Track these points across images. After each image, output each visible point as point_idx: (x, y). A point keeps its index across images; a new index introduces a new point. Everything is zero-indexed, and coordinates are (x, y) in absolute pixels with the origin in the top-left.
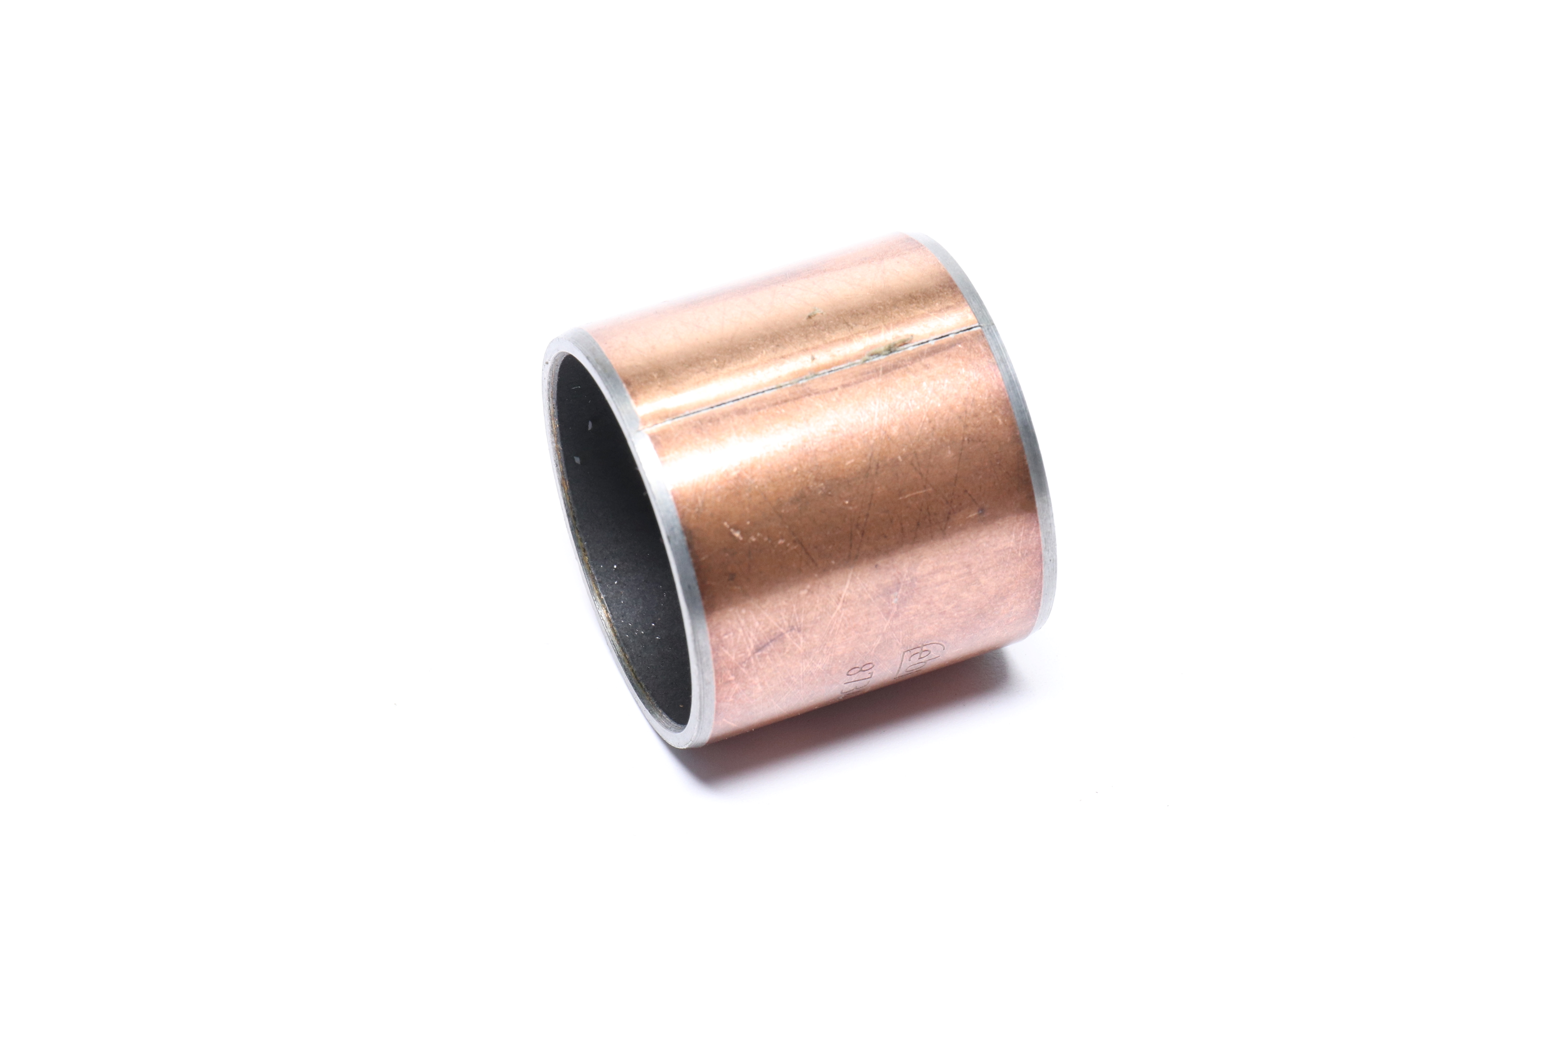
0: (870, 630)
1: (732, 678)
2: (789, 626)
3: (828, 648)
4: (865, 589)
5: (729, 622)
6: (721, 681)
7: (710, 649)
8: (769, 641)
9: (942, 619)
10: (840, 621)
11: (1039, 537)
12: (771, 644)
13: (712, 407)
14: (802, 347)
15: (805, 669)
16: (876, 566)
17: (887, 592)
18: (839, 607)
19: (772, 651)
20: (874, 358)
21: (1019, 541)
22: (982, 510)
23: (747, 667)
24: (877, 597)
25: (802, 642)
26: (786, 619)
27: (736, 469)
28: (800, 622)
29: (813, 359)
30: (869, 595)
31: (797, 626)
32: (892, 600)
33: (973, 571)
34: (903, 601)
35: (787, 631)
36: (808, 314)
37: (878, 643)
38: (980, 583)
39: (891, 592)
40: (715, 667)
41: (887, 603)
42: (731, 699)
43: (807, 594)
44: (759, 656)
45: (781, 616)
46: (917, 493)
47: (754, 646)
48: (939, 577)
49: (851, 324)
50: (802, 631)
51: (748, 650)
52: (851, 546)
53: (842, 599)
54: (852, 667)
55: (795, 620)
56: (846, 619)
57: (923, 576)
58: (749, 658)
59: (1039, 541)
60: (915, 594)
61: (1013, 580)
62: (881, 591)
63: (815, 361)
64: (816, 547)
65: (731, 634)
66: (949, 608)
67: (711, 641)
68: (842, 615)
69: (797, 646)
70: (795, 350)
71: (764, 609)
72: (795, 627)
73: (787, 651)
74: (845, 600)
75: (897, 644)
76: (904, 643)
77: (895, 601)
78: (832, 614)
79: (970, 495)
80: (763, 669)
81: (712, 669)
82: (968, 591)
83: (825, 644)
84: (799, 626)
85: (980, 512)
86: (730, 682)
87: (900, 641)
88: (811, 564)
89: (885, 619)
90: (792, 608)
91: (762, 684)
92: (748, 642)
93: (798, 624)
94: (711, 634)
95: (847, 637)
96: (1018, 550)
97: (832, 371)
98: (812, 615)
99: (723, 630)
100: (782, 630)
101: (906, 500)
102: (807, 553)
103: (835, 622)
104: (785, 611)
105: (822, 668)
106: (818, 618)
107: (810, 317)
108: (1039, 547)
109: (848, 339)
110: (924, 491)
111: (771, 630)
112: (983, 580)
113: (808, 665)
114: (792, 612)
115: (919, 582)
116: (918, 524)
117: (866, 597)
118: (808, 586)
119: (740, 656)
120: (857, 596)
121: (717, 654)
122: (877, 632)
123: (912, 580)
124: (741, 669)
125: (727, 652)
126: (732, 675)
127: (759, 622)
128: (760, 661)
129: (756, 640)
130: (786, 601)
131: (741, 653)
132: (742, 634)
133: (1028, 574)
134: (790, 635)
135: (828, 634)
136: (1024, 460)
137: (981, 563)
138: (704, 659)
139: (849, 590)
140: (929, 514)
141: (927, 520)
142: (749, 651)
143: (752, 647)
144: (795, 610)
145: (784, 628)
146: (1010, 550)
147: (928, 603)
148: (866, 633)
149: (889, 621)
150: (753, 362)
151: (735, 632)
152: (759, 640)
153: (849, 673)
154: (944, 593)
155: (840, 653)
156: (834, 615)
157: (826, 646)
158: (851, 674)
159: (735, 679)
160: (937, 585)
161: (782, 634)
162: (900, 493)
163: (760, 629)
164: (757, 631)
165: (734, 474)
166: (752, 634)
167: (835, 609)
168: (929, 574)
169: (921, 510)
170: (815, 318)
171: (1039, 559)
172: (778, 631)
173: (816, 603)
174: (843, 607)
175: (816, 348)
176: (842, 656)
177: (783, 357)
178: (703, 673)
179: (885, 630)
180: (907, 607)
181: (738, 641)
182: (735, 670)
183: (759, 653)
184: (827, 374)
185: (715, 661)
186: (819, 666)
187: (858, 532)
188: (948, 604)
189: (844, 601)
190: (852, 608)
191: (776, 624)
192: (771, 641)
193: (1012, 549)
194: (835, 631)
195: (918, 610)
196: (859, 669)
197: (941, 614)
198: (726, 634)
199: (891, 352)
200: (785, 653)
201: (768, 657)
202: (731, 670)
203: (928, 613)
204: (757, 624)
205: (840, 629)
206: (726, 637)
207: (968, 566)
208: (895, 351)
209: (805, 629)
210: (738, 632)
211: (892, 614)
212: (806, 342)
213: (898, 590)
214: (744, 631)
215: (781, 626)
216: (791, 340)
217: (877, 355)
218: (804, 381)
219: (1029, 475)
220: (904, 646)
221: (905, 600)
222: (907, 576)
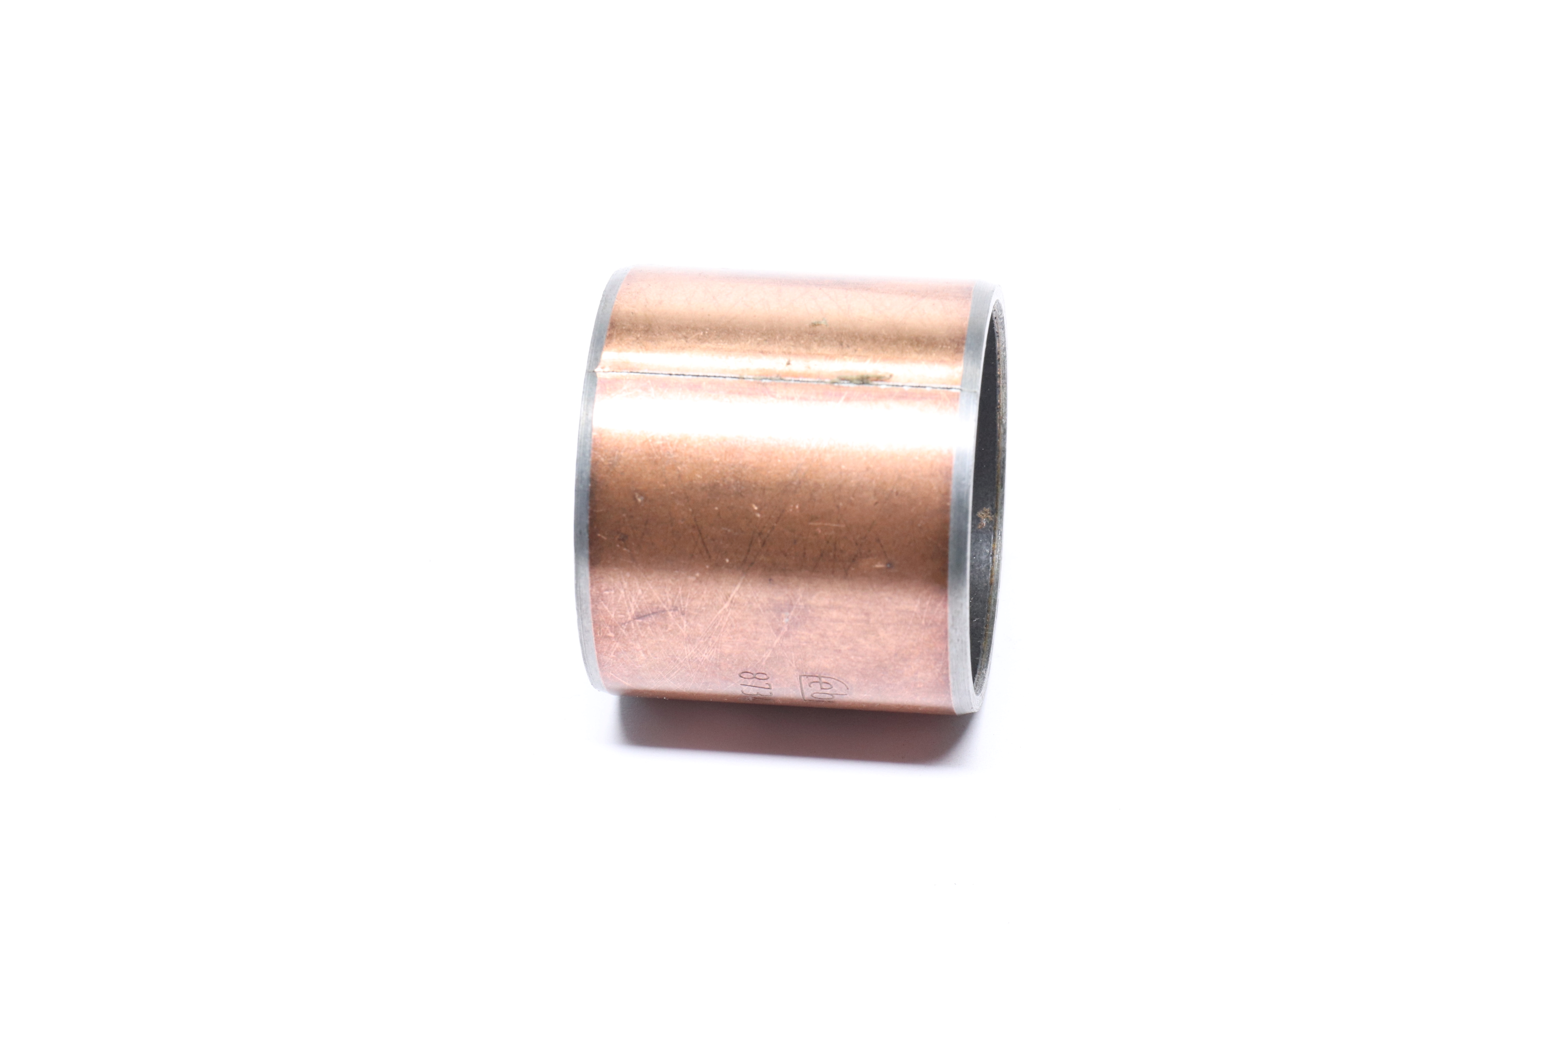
0: (758, 639)
1: (611, 635)
2: (673, 606)
3: (713, 641)
4: (755, 598)
5: (612, 579)
6: (600, 633)
7: (589, 598)
8: (650, 612)
9: (838, 657)
10: (727, 619)
11: (946, 613)
12: (652, 616)
13: (671, 375)
14: (785, 350)
15: (690, 654)
16: (770, 580)
17: (779, 609)
18: (726, 606)
19: (653, 623)
20: (843, 383)
21: (924, 608)
22: (890, 564)
23: (628, 630)
24: (767, 610)
25: (685, 626)
26: (670, 598)
27: (663, 439)
28: (684, 605)
29: (788, 364)
30: (759, 605)
31: (681, 609)
32: (783, 619)
33: (872, 620)
34: (794, 624)
35: (670, 610)
36: (814, 321)
37: (768, 656)
38: (878, 635)
39: (782, 611)
40: (594, 618)
41: (777, 620)
42: (612, 655)
43: (694, 582)
44: (640, 624)
45: (665, 593)
46: (829, 524)
47: (635, 612)
48: (834, 614)
49: (844, 344)
50: (686, 615)
51: (628, 613)
52: (749, 551)
53: (730, 599)
54: (744, 671)
55: (679, 601)
56: (732, 620)
57: (818, 607)
58: (629, 622)
59: (946, 616)
60: (808, 622)
61: (915, 645)
62: (772, 606)
63: (789, 366)
64: (713, 539)
65: (613, 592)
66: (844, 648)
67: (591, 591)
68: (729, 614)
69: (680, 627)
70: (777, 350)
71: (649, 580)
72: (679, 609)
73: (669, 629)
74: (734, 601)
75: (791, 665)
76: (798, 666)
77: (785, 620)
78: (718, 610)
79: (882, 546)
80: (644, 637)
81: (591, 619)
82: (866, 639)
83: (710, 637)
84: (683, 609)
85: (889, 566)
86: (609, 637)
87: (793, 663)
88: (705, 554)
89: (775, 636)
90: (678, 589)
91: (645, 652)
92: (629, 607)
93: (682, 607)
94: (592, 585)
95: (734, 638)
96: (922, 618)
97: (798, 381)
98: (697, 603)
99: (604, 586)
100: (665, 606)
101: (815, 527)
102: (704, 543)
103: (721, 619)
104: (670, 589)
105: (709, 659)
106: (704, 608)
107: (814, 325)
108: (944, 622)
109: (831, 357)
110: (837, 525)
111: (653, 602)
112: (882, 633)
113: (693, 651)
114: (677, 593)
115: (813, 611)
116: (821, 555)
117: (755, 605)
118: (698, 575)
119: (620, 616)
120: (746, 602)
121: (596, 606)
122: (766, 644)
123: (805, 606)
124: (621, 629)
125: (606, 608)
126: (612, 632)
127: (643, 591)
128: (641, 629)
129: (637, 606)
130: (672, 580)
131: (621, 614)
132: (624, 596)
133: (932, 644)
134: (672, 614)
135: (713, 628)
136: (947, 532)
137: (880, 615)
138: (584, 607)
139: (738, 592)
140: (835, 549)
141: (831, 554)
142: (630, 614)
143: (633, 612)
144: (680, 592)
145: (667, 606)
146: (913, 615)
147: (822, 636)
148: (754, 641)
149: (779, 638)
150: (733, 347)
151: (617, 591)
152: (640, 607)
153: (742, 675)
154: (839, 632)
155: (727, 651)
156: (720, 612)
157: (711, 639)
158: (744, 676)
159: (615, 637)
160: (832, 620)
161: (664, 610)
162: (813, 518)
163: (643, 597)
164: (639, 599)
165: (659, 443)
166: (633, 600)
167: (722, 606)
168: (825, 607)
169: (828, 542)
170: (818, 328)
171: (944, 634)
172: (660, 606)
173: (702, 593)
174: (729, 608)
175: (797, 355)
176: (730, 655)
177: (762, 352)
178: (582, 619)
179: (774, 645)
180: (798, 632)
181: (619, 601)
182: (615, 628)
183: (640, 621)
184: (792, 382)
185: (593, 611)
186: (707, 657)
187: (759, 541)
188: (843, 643)
189: (731, 602)
190: (740, 611)
191: (659, 598)
192: (653, 613)
193: (916, 614)
194: (720, 627)
195: (810, 639)
196: (752, 676)
197: (836, 651)
198: (607, 590)
199: (863, 383)
200: (667, 631)
201: (649, 628)
202: (610, 626)
203: (821, 645)
204: (640, 592)
205: (725, 627)
206: (607, 593)
207: (867, 614)
208: (867, 383)
209: (689, 615)
210: (619, 592)
211: (782, 632)
212: (793, 346)
213: (790, 611)
214: (625, 594)
215: (664, 602)
216: (780, 340)
217: (849, 382)
218: (767, 381)
219: (947, 547)
220: (798, 669)
221: (797, 623)
222: (801, 601)
